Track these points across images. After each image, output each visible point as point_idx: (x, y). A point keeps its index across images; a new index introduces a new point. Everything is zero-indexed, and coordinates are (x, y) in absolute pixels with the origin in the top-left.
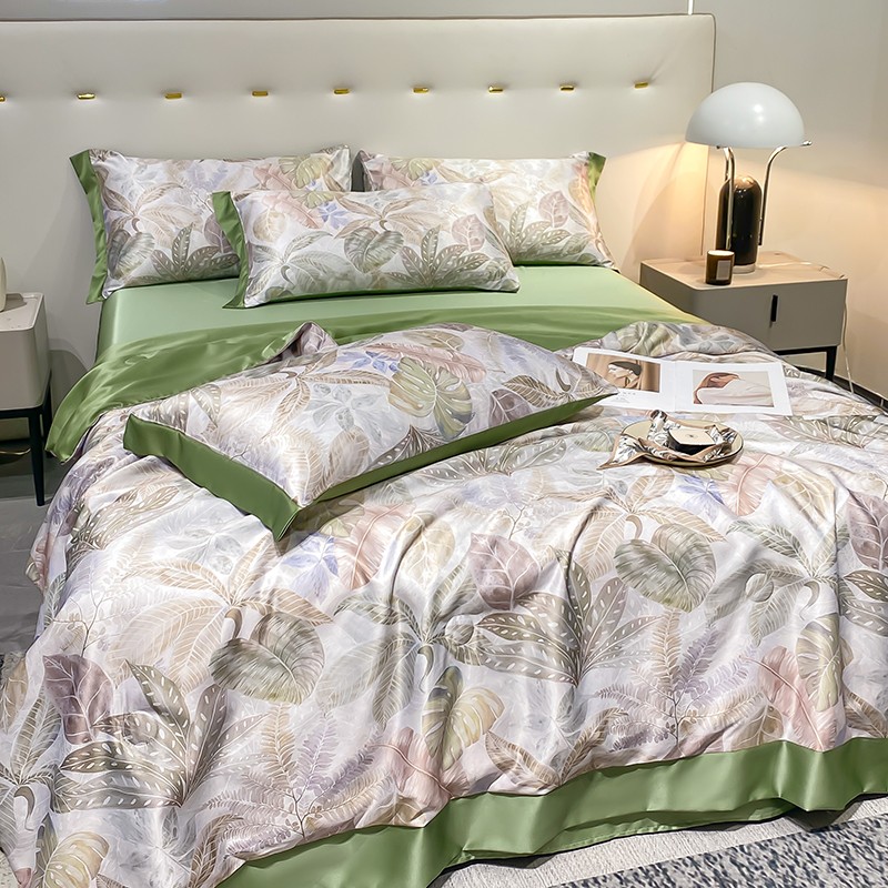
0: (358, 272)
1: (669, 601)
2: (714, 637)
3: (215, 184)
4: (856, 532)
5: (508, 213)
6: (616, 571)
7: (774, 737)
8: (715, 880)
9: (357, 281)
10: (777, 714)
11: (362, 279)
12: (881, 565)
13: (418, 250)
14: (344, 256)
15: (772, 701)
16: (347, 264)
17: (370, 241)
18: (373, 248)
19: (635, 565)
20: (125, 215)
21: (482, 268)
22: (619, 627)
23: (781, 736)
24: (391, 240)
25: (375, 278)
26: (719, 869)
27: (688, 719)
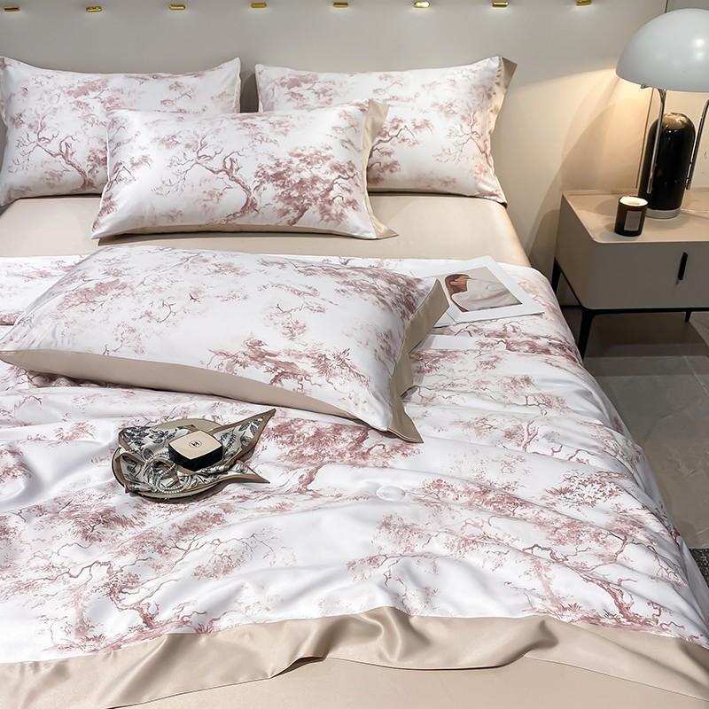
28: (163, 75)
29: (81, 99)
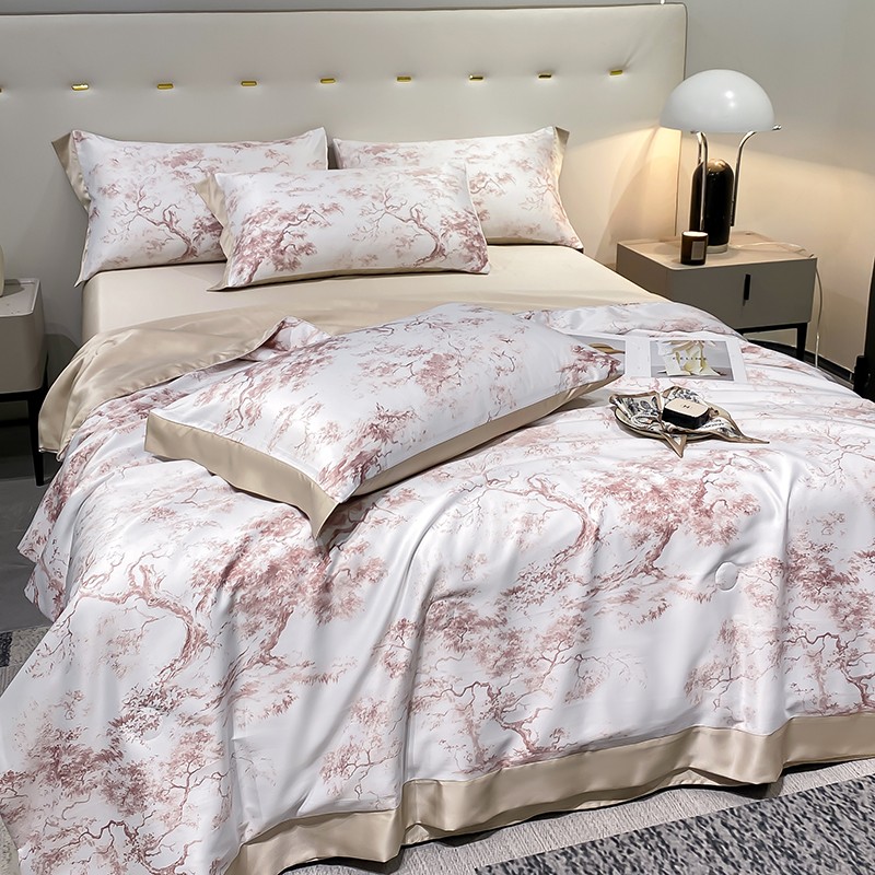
28: (254, 143)
29: (180, 168)
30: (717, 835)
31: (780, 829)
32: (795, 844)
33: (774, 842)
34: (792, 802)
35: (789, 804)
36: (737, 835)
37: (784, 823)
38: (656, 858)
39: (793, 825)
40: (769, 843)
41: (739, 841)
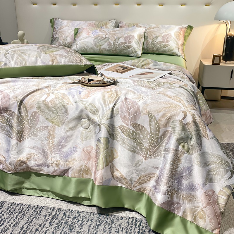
0: (95, 47)
1: (53, 122)
2: (67, 137)
3: (77, 26)
4: (122, 111)
5: (152, 38)
6: (36, 108)
7: (88, 177)
8: (53, 216)
9: (95, 50)
10: (89, 169)
11: (96, 49)
12: (129, 125)
13: (112, 43)
14: (92, 43)
15: (87, 164)
16: (93, 45)
17: (100, 39)
18: (100, 41)
19: (42, 108)
20: (55, 33)
21: (130, 49)
22: (37, 127)
23: (91, 177)
24: (106, 40)
25: (100, 49)
26: (58, 213)
27: (57, 163)
30: (58, 215)
31: (79, 221)
32: (77, 226)
33: (71, 224)
34: (93, 215)
35: (92, 215)
36: (64, 217)
37: (83, 220)
38: (32, 214)
39: (84, 221)
40: (70, 223)
41: (61, 220)
